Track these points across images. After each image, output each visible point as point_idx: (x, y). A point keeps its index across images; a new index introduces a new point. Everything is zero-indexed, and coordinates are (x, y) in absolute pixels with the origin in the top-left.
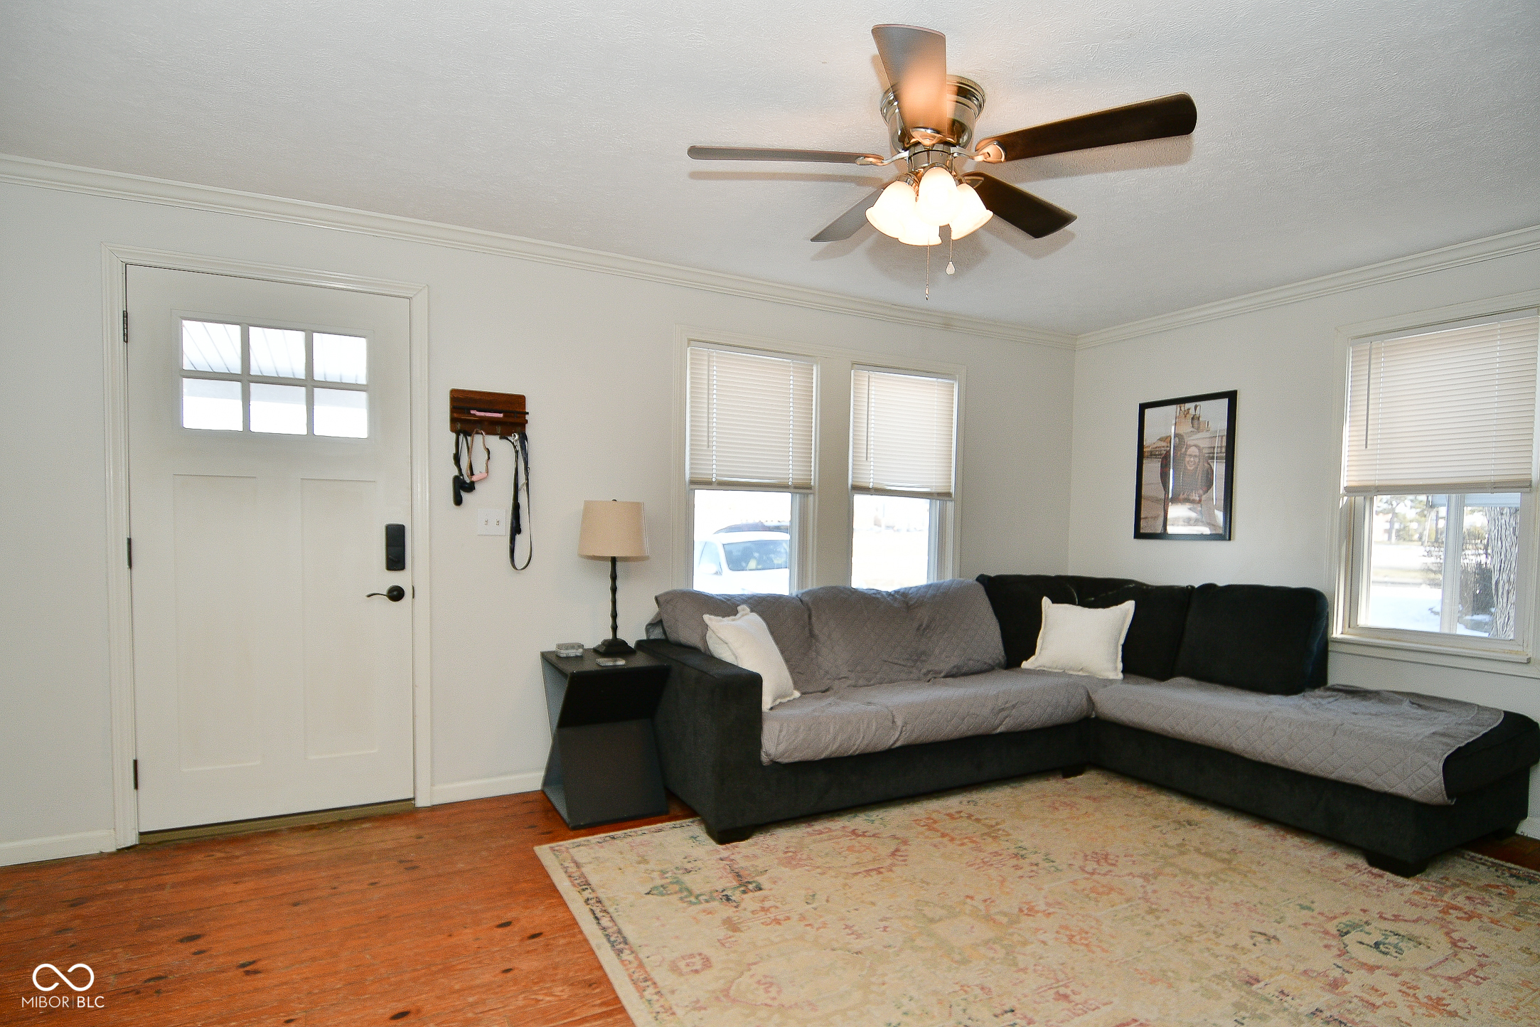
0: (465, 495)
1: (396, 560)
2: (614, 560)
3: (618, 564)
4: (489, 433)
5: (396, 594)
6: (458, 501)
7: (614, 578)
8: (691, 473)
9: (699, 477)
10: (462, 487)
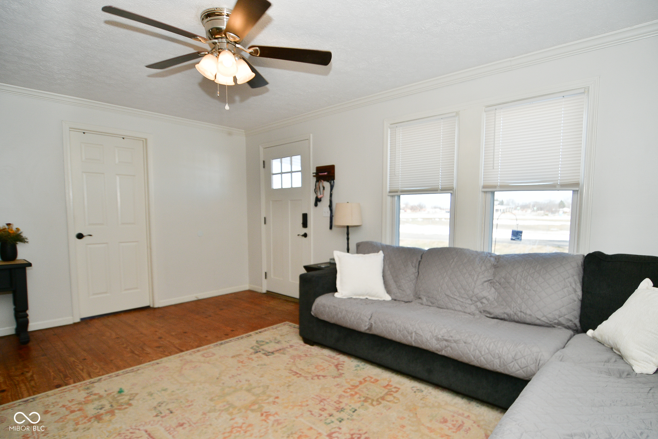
0: (319, 203)
1: (305, 224)
2: (348, 227)
3: (350, 229)
4: (324, 180)
5: (305, 235)
6: (316, 205)
7: (348, 234)
8: (390, 188)
9: (394, 189)
10: (318, 200)
